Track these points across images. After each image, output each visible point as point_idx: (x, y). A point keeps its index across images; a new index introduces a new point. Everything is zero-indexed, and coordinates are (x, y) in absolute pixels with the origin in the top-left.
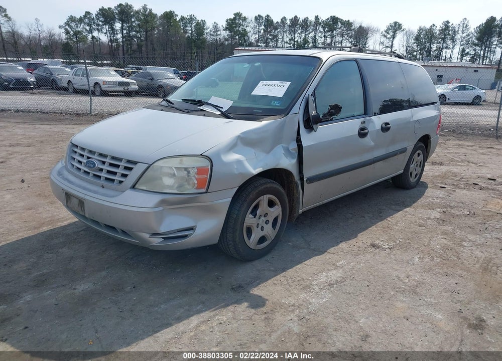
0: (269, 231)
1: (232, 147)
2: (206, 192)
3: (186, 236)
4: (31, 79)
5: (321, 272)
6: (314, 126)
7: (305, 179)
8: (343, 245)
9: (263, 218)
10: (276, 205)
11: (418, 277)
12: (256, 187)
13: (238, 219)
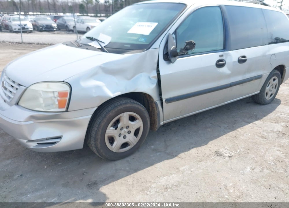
0: (131, 139)
1: (93, 75)
2: (67, 111)
3: (54, 143)
4: (55, 25)
5: (164, 176)
6: (172, 59)
7: (164, 100)
8: (193, 151)
9: (125, 130)
10: (137, 119)
11: (244, 187)
12: (116, 107)
13: (99, 131)
